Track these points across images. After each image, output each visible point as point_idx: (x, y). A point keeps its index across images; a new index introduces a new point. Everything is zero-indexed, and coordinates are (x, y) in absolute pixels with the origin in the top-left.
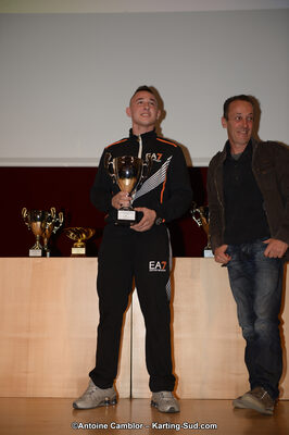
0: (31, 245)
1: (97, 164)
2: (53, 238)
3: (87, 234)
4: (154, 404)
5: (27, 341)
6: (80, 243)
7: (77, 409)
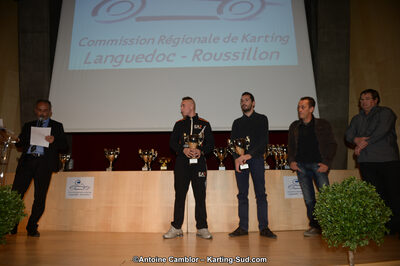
0: (143, 166)
1: (172, 130)
2: (152, 162)
4: (198, 235)
5: (141, 208)
6: (164, 164)
7: (165, 238)
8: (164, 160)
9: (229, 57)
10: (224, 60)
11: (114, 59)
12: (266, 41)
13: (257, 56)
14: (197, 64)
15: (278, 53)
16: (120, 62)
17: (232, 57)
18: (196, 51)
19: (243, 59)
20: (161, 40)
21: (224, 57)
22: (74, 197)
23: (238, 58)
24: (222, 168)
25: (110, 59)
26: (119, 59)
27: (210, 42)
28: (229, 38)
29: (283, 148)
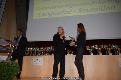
8: (68, 51)
9: (93, 10)
10: (91, 11)
11: (49, 14)
12: (109, 2)
13: (105, 9)
14: (80, 14)
15: (114, 7)
16: (51, 15)
17: (95, 10)
18: (80, 9)
19: (99, 11)
20: (66, 6)
21: (91, 10)
22: (36, 65)
23: (97, 10)
25: (47, 14)
26: (51, 14)
27: (85, 5)
28: (93, 2)
29: (118, 46)
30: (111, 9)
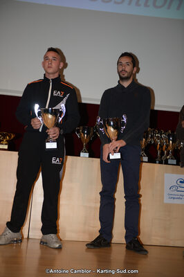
1: (21, 95)
3: (10, 137)
6: (5, 142)
8: (4, 136)
19: (130, 4)
24: (84, 155)
29: (169, 136)
30: (169, 8)
